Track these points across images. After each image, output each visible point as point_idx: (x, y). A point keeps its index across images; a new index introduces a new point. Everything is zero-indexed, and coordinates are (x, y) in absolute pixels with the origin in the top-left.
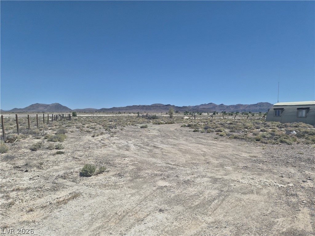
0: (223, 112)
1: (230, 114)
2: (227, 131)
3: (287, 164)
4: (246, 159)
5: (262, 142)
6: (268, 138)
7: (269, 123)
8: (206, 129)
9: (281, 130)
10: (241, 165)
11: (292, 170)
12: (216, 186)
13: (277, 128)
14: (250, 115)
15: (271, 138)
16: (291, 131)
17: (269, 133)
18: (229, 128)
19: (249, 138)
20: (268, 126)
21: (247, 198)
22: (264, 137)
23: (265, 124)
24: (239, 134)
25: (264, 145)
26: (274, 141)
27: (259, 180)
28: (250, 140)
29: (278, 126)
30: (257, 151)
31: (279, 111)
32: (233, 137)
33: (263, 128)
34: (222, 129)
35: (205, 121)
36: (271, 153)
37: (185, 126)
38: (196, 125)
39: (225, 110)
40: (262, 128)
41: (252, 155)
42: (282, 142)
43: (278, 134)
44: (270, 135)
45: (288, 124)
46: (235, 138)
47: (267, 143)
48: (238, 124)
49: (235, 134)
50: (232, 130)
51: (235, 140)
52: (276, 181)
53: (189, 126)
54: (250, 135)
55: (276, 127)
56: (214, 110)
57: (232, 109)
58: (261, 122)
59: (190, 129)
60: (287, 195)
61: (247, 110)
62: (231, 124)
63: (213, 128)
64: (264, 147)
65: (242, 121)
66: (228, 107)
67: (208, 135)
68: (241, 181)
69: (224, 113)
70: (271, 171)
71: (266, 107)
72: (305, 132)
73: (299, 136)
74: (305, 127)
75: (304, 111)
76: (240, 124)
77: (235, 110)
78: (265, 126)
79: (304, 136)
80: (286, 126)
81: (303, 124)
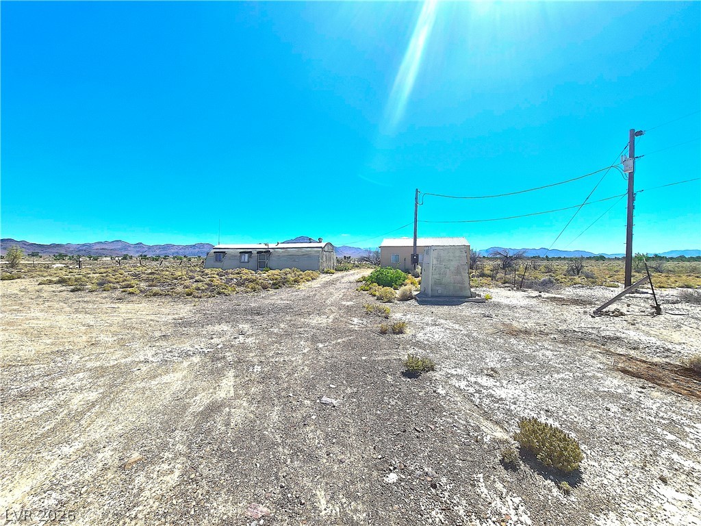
0: (141, 256)
1: (153, 258)
2: (143, 285)
3: (220, 320)
4: (166, 324)
5: (194, 297)
6: (203, 291)
7: (207, 271)
8: (100, 284)
9: (221, 279)
10: (157, 334)
11: (225, 327)
12: (102, 381)
13: (217, 276)
14: (185, 260)
15: (206, 289)
16: (232, 279)
17: (206, 284)
18: (147, 280)
19: (177, 294)
20: (207, 275)
21: (157, 383)
22: (198, 289)
23: (202, 272)
24: (162, 288)
25: (196, 300)
26: (210, 293)
27: (179, 351)
28: (179, 295)
29: (218, 274)
30: (185, 310)
31: (220, 255)
32: (152, 294)
33: (200, 277)
34: (133, 282)
35: (103, 270)
36: (204, 310)
37: (50, 282)
38: (80, 279)
39: (146, 254)
40: (196, 278)
41: (176, 316)
42: (219, 293)
43: (216, 284)
44: (206, 286)
45: (230, 271)
46: (155, 295)
47: (200, 297)
48: (164, 273)
49: (155, 289)
50: (151, 283)
51: (154, 299)
52: (202, 345)
53: (62, 281)
54: (179, 289)
55: (215, 276)
56: (125, 253)
57: (158, 252)
58: (198, 269)
59: (64, 288)
60: (213, 361)
61: (181, 256)
62: (151, 273)
63: (118, 282)
64: (197, 304)
65: (172, 270)
66: (150, 248)
67: (105, 294)
68: (151, 359)
69: (144, 257)
70: (198, 335)
71: (206, 250)
72: (246, 279)
73: (239, 284)
74: (247, 274)
75: (247, 255)
76: (167, 273)
77: (163, 252)
78: (203, 274)
79: (244, 284)
80: (227, 273)
81: (245, 271)
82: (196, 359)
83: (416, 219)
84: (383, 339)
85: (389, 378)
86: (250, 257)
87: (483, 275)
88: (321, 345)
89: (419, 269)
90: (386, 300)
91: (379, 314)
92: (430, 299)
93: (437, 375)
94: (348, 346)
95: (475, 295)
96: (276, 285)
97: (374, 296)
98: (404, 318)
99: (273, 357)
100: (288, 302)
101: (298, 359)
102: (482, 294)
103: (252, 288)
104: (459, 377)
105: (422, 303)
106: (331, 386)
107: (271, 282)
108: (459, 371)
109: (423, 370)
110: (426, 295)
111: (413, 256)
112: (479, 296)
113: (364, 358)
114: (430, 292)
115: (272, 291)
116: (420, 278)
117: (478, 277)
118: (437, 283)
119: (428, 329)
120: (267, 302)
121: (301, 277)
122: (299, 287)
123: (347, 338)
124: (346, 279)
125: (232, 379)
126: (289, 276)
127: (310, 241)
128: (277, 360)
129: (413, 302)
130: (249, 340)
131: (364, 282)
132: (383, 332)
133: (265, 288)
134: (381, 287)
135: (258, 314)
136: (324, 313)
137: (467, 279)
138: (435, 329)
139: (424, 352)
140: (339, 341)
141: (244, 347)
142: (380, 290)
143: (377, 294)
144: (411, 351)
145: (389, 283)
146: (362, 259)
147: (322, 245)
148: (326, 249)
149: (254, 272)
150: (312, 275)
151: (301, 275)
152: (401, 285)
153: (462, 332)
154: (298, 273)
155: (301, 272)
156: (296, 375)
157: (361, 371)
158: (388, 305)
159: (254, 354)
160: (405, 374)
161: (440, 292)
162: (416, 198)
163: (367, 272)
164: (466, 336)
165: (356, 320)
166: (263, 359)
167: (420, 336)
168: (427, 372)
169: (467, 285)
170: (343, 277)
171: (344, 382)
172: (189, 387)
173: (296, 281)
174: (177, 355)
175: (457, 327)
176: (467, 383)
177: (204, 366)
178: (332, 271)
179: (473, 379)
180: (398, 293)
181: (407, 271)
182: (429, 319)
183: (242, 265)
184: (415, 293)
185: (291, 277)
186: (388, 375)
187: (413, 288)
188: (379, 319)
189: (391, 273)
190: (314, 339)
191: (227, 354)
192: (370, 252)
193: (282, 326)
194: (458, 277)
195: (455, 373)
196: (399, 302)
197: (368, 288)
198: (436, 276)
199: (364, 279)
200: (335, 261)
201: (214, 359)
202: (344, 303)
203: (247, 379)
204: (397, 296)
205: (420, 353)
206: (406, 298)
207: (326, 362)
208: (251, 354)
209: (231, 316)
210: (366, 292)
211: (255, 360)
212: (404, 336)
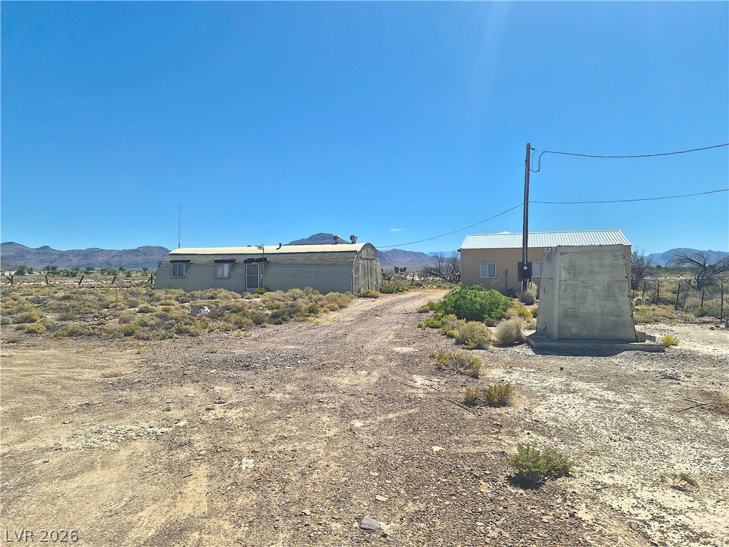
0: (48, 268)
1: (68, 273)
2: (50, 317)
3: (182, 378)
4: (91, 385)
5: (138, 338)
6: (152, 328)
7: (159, 293)
9: (183, 307)
10: (74, 402)
11: (190, 390)
13: (176, 303)
14: (121, 274)
15: (158, 325)
16: (201, 307)
17: (157, 316)
18: (57, 309)
19: (109, 332)
20: (158, 300)
21: (76, 485)
22: (144, 324)
23: (151, 295)
24: (83, 323)
25: (141, 343)
26: (164, 332)
27: (113, 431)
28: (111, 335)
29: (177, 299)
30: (123, 360)
31: (182, 265)
32: (65, 333)
33: (146, 304)
34: (36, 313)
36: (154, 361)
39: (54, 264)
40: (141, 306)
41: (108, 371)
42: (180, 332)
43: (175, 315)
44: (158, 320)
45: (198, 293)
46: (72, 334)
47: (148, 339)
48: (86, 297)
49: (72, 325)
50: (65, 314)
51: (70, 341)
52: (152, 422)
54: (112, 324)
55: (172, 301)
56: (22, 263)
57: (75, 261)
58: (144, 291)
60: (171, 449)
61: (115, 265)
62: (65, 298)
64: (142, 349)
65: (99, 291)
66: (62, 254)
68: (65, 445)
69: (53, 271)
70: (146, 403)
71: (157, 258)
72: (227, 308)
73: (214, 316)
74: (227, 298)
75: (226, 267)
76: (92, 297)
77: (84, 262)
78: (152, 298)
79: (222, 315)
80: (193, 297)
81: (224, 293)
82: (141, 446)
83: (526, 197)
84: (470, 416)
85: (485, 488)
86: (231, 269)
87: (657, 300)
88: (358, 424)
89: (532, 289)
90: (473, 345)
91: (462, 370)
92: (555, 344)
93: (575, 485)
94: (408, 425)
95: (643, 337)
96: (278, 319)
97: (451, 336)
98: (507, 378)
99: (273, 443)
100: (299, 347)
101: (318, 448)
102: (657, 335)
103: (236, 323)
104: (619, 490)
105: (540, 350)
106: (379, 497)
107: (269, 312)
108: (619, 479)
109: (549, 474)
110: (549, 337)
111: (521, 265)
112: (653, 339)
113: (436, 449)
114: (554, 331)
115: (271, 328)
116: (535, 306)
117: (649, 303)
118: (568, 315)
119: (555, 399)
120: (263, 346)
121: (320, 303)
122: (319, 320)
123: (404, 413)
124: (399, 308)
125: (204, 481)
126: (300, 301)
127: (335, 240)
128: (281, 448)
129: (523, 350)
130: (232, 414)
131: (431, 313)
132: (470, 403)
133: (258, 322)
134: (463, 321)
135: (247, 367)
136: (362, 368)
137: (627, 307)
138: (567, 399)
139: (548, 442)
140: (391, 416)
141: (222, 425)
142: (461, 327)
143: (456, 333)
144: (524, 439)
145: (477, 315)
146: (428, 272)
147: (358, 247)
148: (364, 255)
149: (239, 295)
150: (339, 300)
151: (320, 299)
152: (500, 319)
153: (621, 406)
154: (315, 297)
155: (321, 296)
156: (315, 476)
157: (433, 473)
158: (476, 354)
159: (240, 439)
160: (513, 481)
161: (574, 331)
162: (527, 161)
163: (438, 295)
164: (629, 413)
165: (419, 380)
166: (256, 446)
167: (540, 411)
168: (556, 477)
169: (627, 318)
170: (393, 304)
171: (402, 491)
172: (130, 493)
173: (312, 311)
174: (109, 438)
175: (610, 395)
176: (635, 501)
177: (154, 459)
178: (374, 292)
179: (645, 494)
180: (494, 332)
181: (510, 293)
182: (555, 381)
183: (219, 282)
184: (527, 333)
185: (303, 303)
186: (481, 481)
187: (524, 324)
188: (462, 379)
189: (481, 296)
190: (345, 413)
191: (197, 437)
192: (441, 260)
193: (289, 388)
194: (610, 305)
195: (610, 482)
196: (497, 349)
197: (439, 323)
198: (568, 303)
199: (431, 306)
200: (380, 276)
201: (173, 444)
202: (398, 349)
203: (231, 481)
204: (493, 338)
205: (541, 443)
206: (508, 341)
207: (368, 455)
208: (236, 439)
209: (199, 372)
210: (435, 331)
211: (244, 448)
212: (510, 410)
